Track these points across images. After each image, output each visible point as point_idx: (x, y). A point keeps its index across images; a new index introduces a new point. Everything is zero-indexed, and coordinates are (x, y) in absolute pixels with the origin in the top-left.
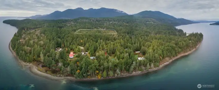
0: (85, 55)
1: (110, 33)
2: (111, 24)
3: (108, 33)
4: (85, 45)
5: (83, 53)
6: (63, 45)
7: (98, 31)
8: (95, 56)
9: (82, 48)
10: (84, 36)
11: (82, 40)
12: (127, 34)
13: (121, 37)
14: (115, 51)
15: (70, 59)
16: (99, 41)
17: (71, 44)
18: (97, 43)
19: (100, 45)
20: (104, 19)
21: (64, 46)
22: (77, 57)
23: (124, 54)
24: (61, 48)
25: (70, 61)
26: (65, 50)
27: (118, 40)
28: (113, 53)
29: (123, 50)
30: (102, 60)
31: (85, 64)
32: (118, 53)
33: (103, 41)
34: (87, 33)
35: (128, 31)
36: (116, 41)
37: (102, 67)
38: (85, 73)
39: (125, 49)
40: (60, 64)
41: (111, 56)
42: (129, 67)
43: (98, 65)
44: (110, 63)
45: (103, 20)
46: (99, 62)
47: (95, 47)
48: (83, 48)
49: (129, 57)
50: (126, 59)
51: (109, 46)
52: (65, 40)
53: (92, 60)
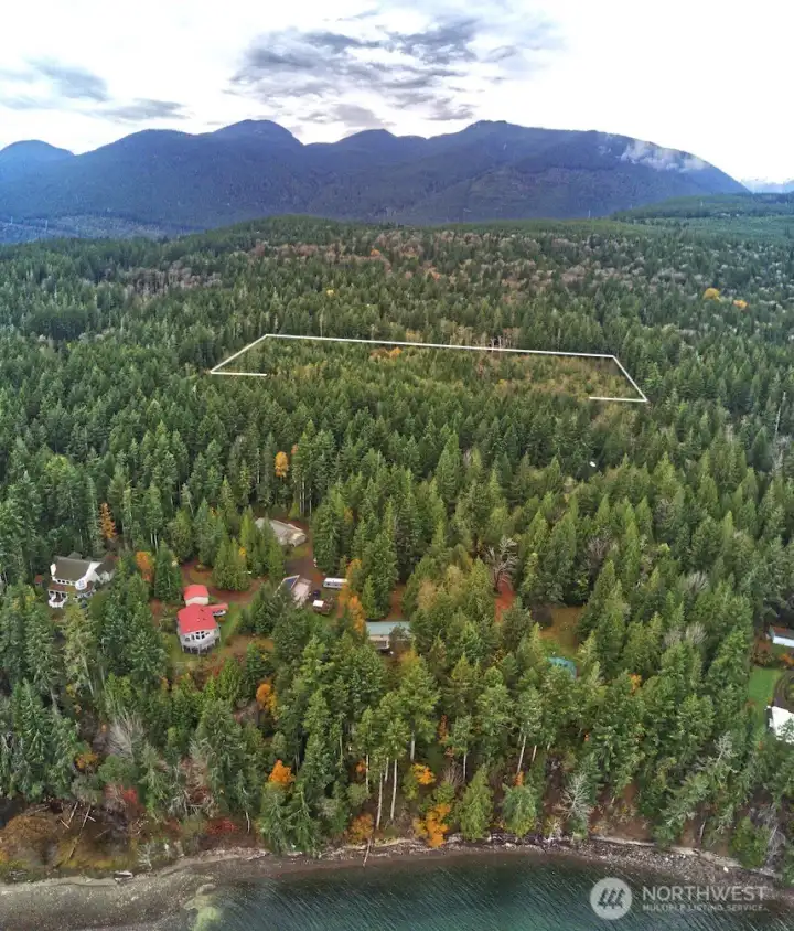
0: (318, 603)
1: (555, 387)
2: (574, 286)
3: (535, 387)
4: (315, 500)
5: (301, 591)
6: (102, 527)
7: (444, 356)
8: (405, 616)
9: (288, 534)
10: (302, 409)
11: (287, 450)
12: (723, 412)
13: (669, 432)
14: (592, 580)
15: (191, 664)
16: (446, 459)
17: (177, 503)
18: (433, 487)
19: (459, 508)
20: (503, 243)
21: (119, 530)
22: (247, 629)
23: (666, 627)
24: (88, 554)
25: (199, 679)
26: (133, 568)
27: (637, 460)
28: (572, 600)
29: (669, 585)
30: (463, 660)
31: (325, 694)
32: (618, 607)
33: (488, 462)
34: (330, 375)
35: (737, 378)
36: (613, 474)
37: (463, 725)
38: (328, 793)
39: (684, 570)
40: (122, 735)
41: (547, 623)
42: (670, 773)
43: (429, 707)
44: (534, 694)
45: (493, 247)
46: (442, 678)
47: (405, 524)
48: (297, 535)
49: (706, 668)
50: (667, 685)
51: (540, 522)
52: (119, 470)
53: (385, 652)
